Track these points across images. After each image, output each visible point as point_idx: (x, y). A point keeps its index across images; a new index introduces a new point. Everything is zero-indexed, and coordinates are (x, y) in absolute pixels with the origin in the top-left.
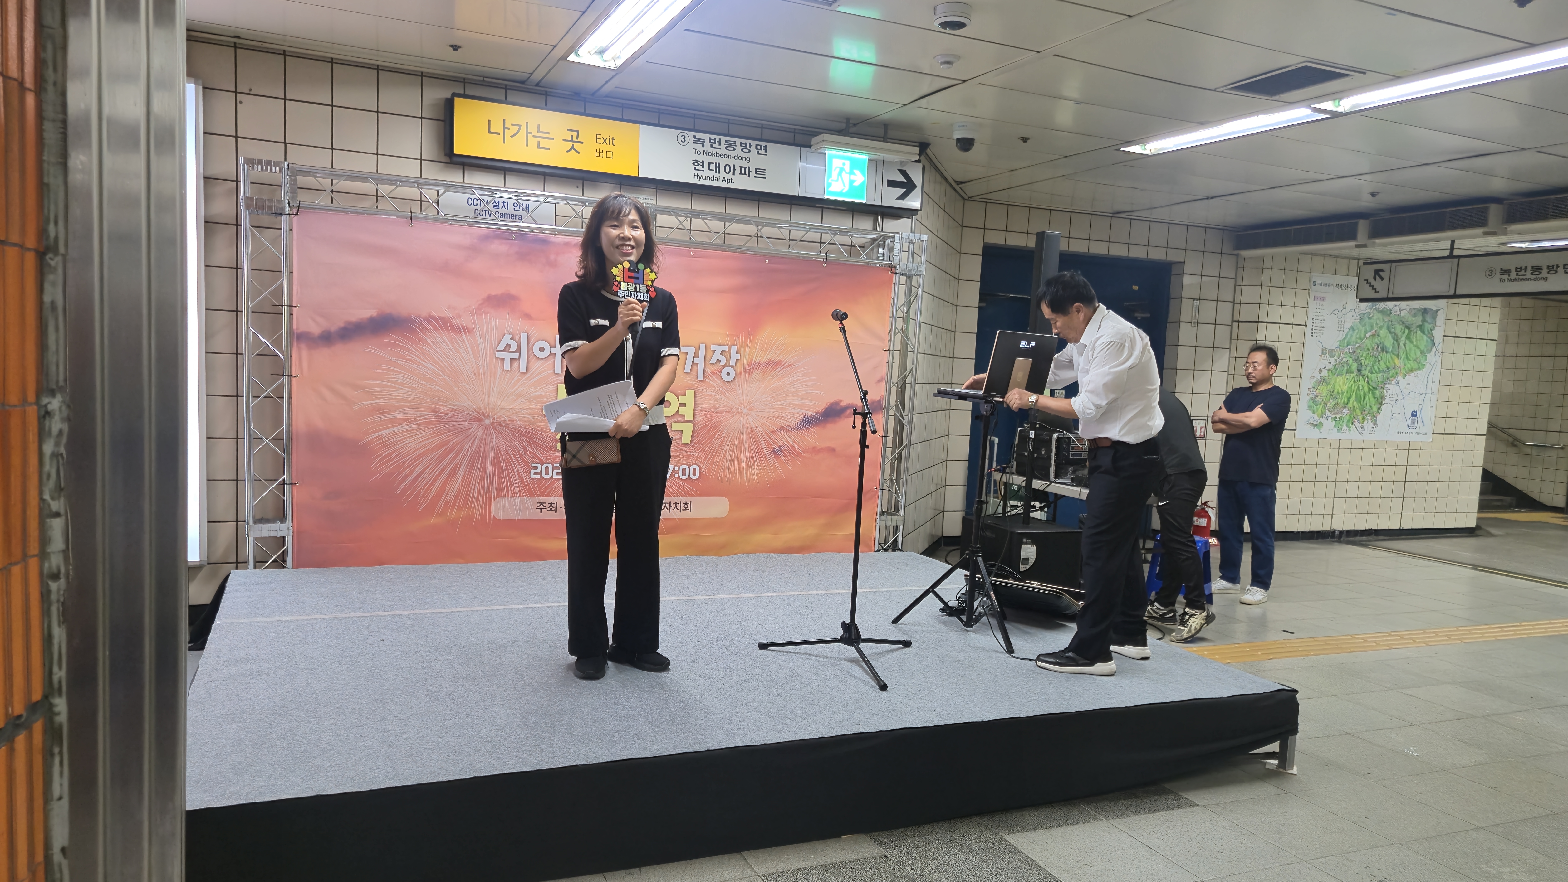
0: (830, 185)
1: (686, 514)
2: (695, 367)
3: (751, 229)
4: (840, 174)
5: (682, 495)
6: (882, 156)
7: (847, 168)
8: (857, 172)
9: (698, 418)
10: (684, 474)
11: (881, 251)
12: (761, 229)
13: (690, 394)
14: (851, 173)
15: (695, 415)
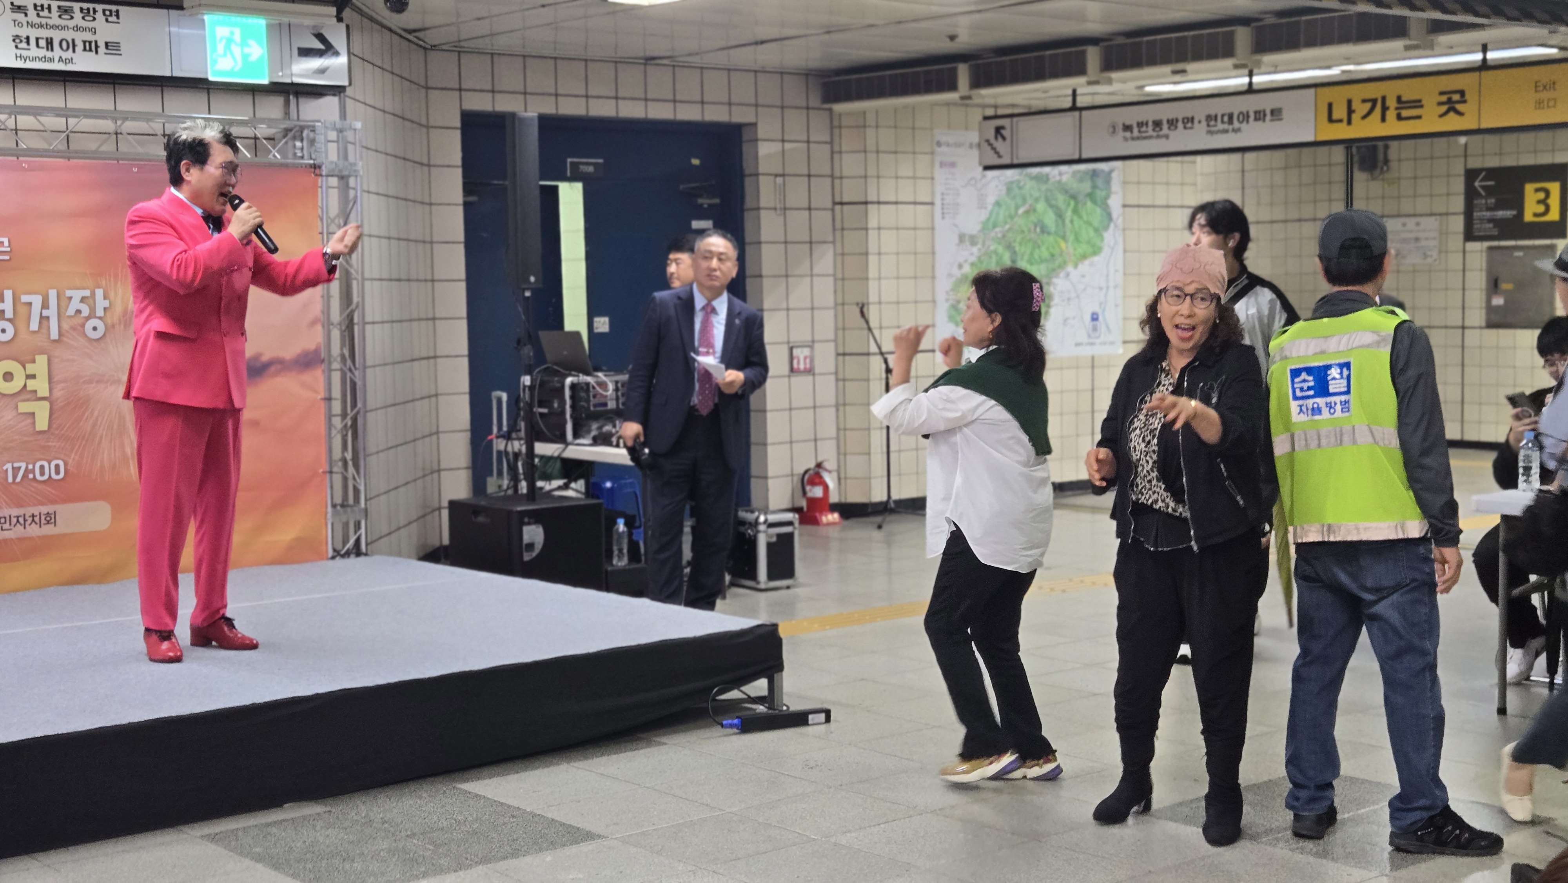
0: (215, 62)
1: (49, 530)
2: (45, 322)
3: (107, 125)
4: (228, 47)
5: (42, 504)
6: (285, 20)
7: (237, 37)
8: (252, 42)
9: (57, 393)
10: (42, 474)
11: (298, 144)
12: (122, 124)
13: (42, 360)
14: (244, 43)
15: (51, 390)
